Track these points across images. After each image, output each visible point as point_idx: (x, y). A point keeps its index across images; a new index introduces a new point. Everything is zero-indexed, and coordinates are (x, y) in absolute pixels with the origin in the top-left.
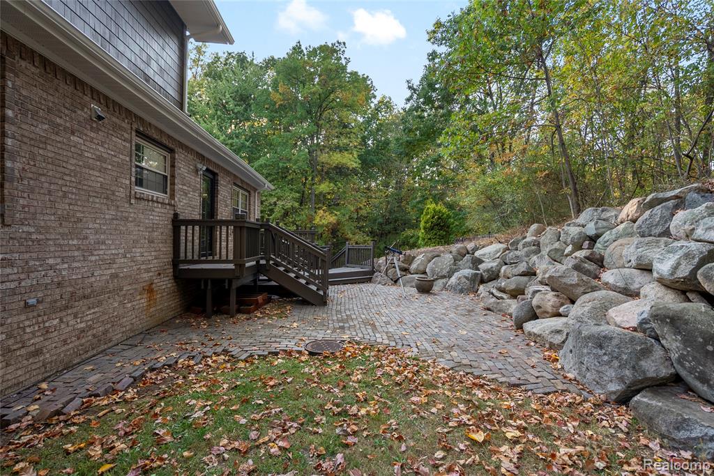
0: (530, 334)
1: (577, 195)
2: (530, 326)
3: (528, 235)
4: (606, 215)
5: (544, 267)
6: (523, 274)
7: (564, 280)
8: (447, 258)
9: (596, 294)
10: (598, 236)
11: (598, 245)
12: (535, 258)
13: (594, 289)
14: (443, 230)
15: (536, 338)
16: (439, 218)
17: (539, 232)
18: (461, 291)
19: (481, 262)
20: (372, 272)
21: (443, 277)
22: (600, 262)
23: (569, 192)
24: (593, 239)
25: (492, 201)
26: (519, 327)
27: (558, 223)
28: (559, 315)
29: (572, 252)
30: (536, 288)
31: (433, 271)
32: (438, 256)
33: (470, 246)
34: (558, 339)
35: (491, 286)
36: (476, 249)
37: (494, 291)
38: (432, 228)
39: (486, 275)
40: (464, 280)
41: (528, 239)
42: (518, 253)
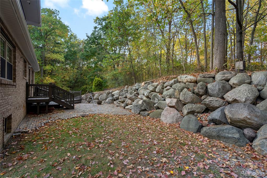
0: (126, 109)
1: (135, 79)
2: (126, 107)
3: (125, 88)
4: (140, 85)
5: (129, 96)
6: (125, 98)
7: (132, 98)
8: (105, 95)
9: (137, 100)
10: (138, 89)
11: (138, 91)
12: (127, 94)
13: (137, 99)
14: (101, 86)
15: (127, 109)
16: (99, 83)
17: (127, 88)
18: (109, 103)
19: (114, 95)
20: (81, 100)
21: (104, 100)
22: (138, 94)
23: (134, 78)
24: (137, 90)
25: (115, 78)
26: (124, 108)
27: (131, 85)
28: (132, 104)
29: (134, 92)
30: (127, 100)
31: (101, 98)
32: (102, 94)
33: (111, 91)
34: (131, 108)
35: (117, 101)
36: (112, 92)
37: (118, 102)
38: (97, 86)
39: (115, 99)
40: (110, 100)
41: (125, 89)
42: (123, 93)
